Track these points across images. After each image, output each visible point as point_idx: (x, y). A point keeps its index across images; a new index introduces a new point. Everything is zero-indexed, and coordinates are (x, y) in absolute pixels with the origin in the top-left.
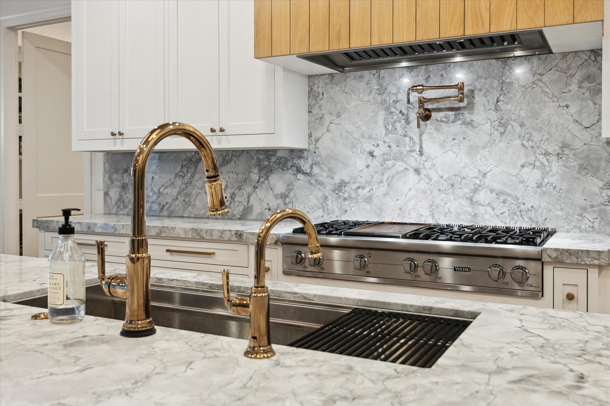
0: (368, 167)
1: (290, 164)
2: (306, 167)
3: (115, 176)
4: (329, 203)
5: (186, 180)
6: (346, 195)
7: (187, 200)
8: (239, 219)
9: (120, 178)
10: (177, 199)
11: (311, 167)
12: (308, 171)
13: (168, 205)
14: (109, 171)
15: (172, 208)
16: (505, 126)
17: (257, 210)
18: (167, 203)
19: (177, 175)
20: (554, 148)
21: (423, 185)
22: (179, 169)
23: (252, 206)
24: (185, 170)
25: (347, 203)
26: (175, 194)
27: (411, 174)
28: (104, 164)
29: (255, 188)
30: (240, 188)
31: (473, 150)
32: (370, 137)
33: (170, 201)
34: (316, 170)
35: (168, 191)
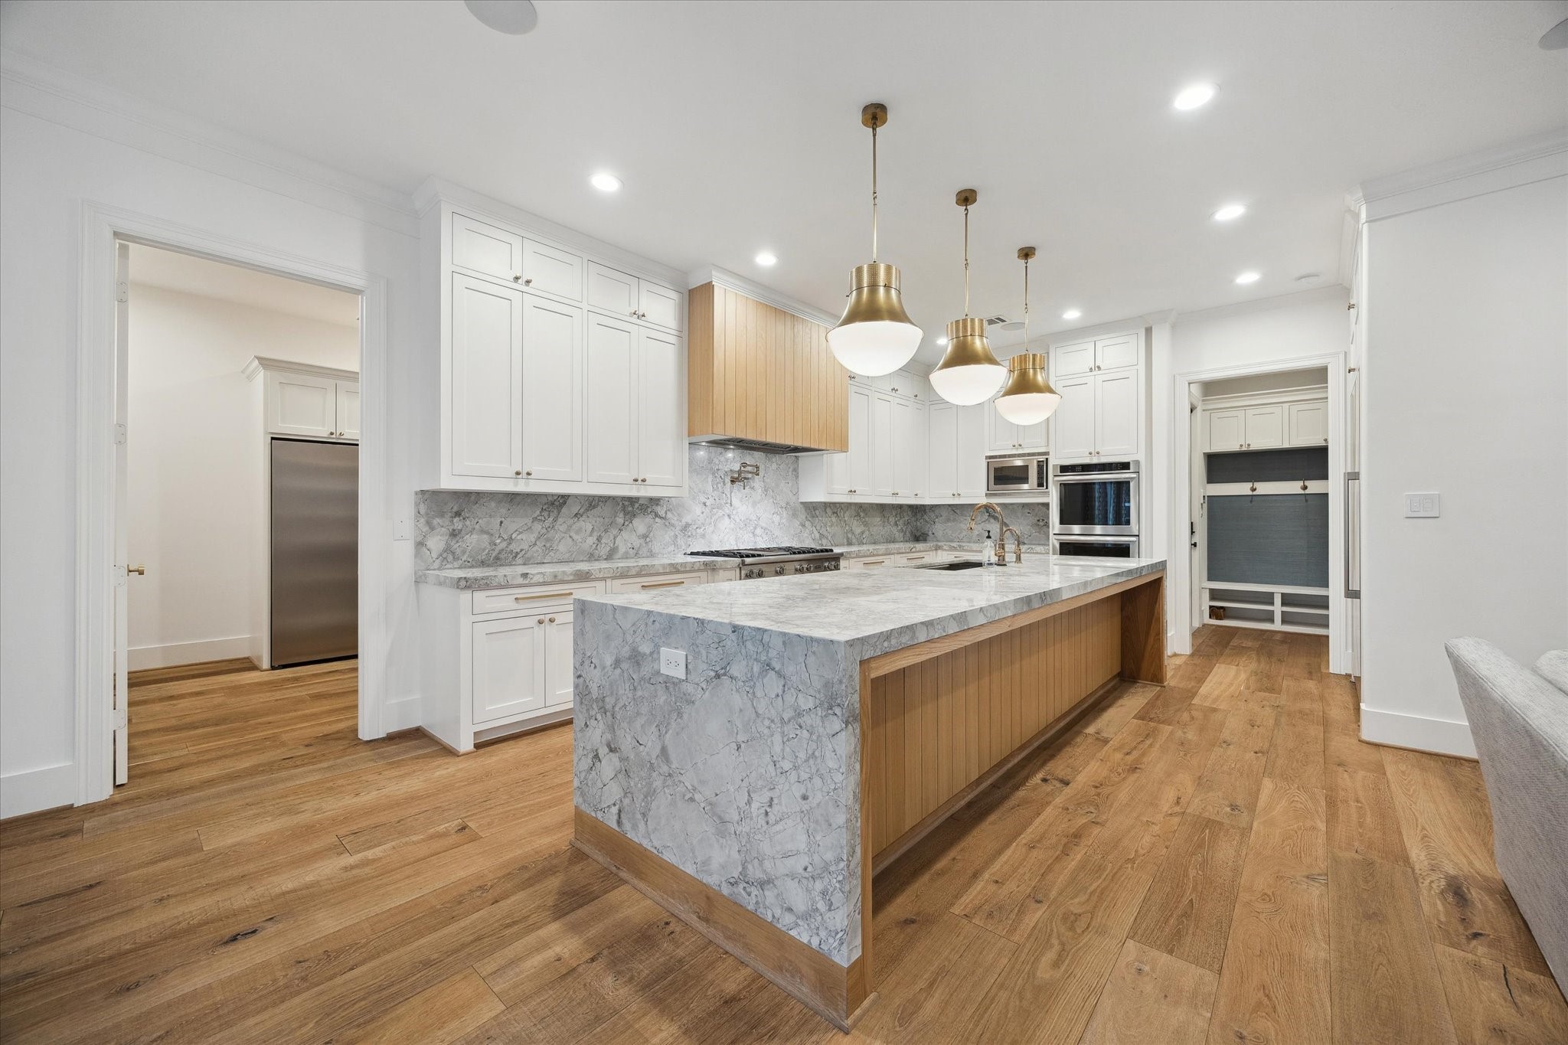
0: (703, 513)
1: (650, 510)
2: (662, 513)
3: (437, 521)
4: (679, 540)
5: (547, 523)
6: (689, 534)
7: (548, 545)
8: (605, 559)
9: (447, 523)
10: (535, 544)
11: (666, 513)
12: (664, 516)
13: (523, 552)
14: (427, 514)
15: (529, 555)
16: (766, 491)
17: (622, 550)
18: (522, 550)
19: (535, 519)
20: (784, 505)
21: (732, 526)
22: (538, 512)
23: (617, 547)
24: (545, 514)
25: (690, 539)
26: (533, 540)
27: (726, 518)
28: (417, 505)
29: (621, 530)
30: (606, 531)
31: (754, 504)
32: (704, 493)
33: (526, 547)
34: (669, 515)
35: (523, 536)
